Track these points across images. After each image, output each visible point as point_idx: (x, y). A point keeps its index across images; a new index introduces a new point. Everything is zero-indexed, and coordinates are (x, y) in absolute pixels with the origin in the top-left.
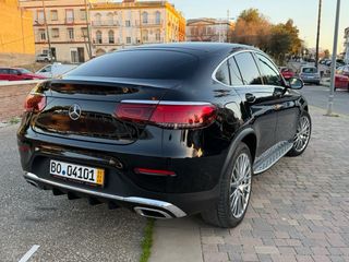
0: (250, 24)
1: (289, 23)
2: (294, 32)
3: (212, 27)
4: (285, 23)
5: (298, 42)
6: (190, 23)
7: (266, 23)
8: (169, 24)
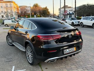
0: (37, 8)
1: (46, 7)
2: (47, 10)
3: (26, 8)
4: (45, 7)
5: (49, 12)
6: (20, 7)
7: (40, 7)
8: (14, 7)
